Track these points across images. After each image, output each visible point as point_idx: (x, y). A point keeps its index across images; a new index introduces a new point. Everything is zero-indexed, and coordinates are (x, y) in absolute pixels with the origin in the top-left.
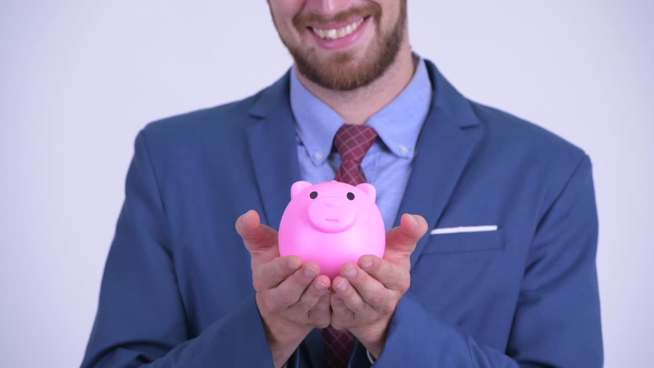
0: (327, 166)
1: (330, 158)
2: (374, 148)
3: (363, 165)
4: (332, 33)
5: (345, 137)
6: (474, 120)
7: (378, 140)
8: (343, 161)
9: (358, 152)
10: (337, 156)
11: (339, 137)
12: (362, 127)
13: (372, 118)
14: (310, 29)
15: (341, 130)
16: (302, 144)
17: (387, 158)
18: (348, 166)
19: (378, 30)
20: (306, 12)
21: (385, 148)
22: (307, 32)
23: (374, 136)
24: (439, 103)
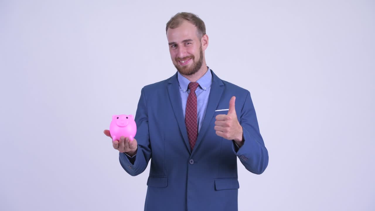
0: (187, 93)
1: (187, 90)
2: (198, 88)
3: (195, 92)
4: (183, 62)
5: (191, 85)
6: (223, 84)
7: (199, 86)
8: (190, 91)
9: (194, 89)
10: (189, 90)
11: (189, 85)
12: (195, 83)
13: (198, 81)
14: (180, 61)
15: (190, 83)
16: (181, 88)
17: (201, 90)
18: (192, 92)
19: (194, 61)
20: (177, 57)
21: (201, 88)
22: (179, 62)
23: (198, 85)
24: (214, 80)
